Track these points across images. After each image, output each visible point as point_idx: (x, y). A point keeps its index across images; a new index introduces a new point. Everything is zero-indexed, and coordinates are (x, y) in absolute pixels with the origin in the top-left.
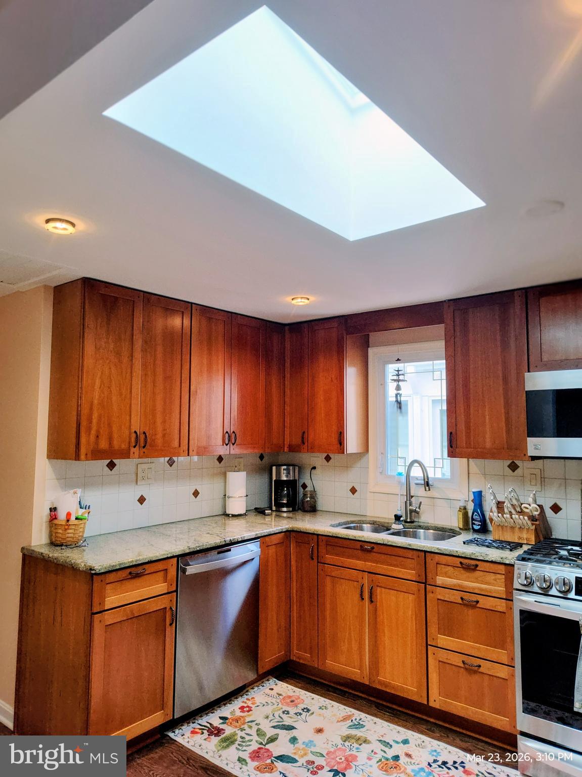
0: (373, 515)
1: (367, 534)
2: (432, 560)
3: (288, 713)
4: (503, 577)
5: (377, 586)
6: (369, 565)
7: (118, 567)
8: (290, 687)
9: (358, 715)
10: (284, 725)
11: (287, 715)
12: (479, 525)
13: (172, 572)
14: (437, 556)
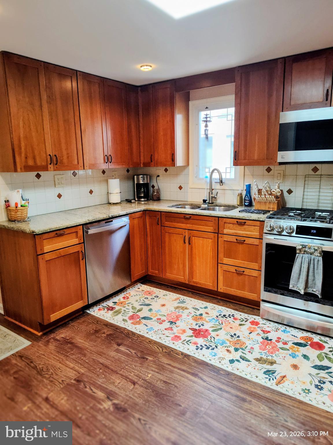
0: (191, 201)
1: (188, 210)
2: (222, 221)
3: (147, 298)
4: (259, 227)
5: (193, 236)
6: (189, 226)
7: (49, 231)
8: (148, 287)
9: (182, 297)
10: (146, 304)
11: (147, 299)
12: (248, 203)
13: (80, 233)
14: (225, 219)
